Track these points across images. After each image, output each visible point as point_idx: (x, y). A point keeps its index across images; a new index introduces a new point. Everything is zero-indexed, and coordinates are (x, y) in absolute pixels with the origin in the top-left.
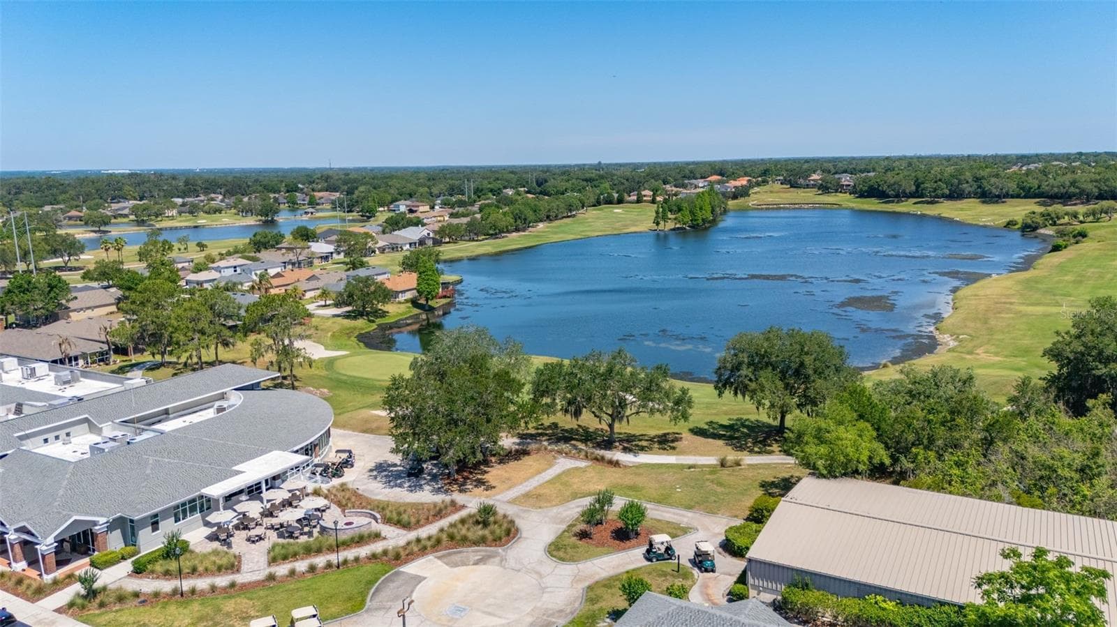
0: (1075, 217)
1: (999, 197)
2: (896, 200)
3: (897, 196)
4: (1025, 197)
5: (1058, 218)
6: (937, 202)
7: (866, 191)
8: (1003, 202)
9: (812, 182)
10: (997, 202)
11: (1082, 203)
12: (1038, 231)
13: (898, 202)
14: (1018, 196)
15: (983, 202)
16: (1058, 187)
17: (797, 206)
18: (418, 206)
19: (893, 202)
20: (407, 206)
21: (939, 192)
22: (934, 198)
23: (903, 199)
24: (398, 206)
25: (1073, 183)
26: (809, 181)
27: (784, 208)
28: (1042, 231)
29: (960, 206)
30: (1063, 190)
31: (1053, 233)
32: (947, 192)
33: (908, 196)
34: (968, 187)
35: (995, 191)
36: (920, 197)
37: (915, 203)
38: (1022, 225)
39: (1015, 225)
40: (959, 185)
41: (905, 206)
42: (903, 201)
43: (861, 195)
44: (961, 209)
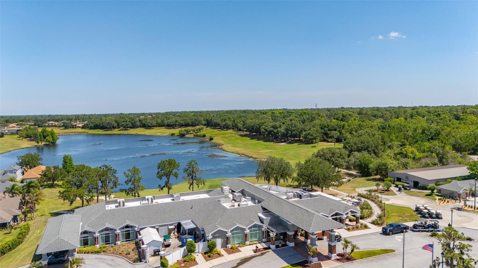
0: (194, 131)
1: (150, 127)
2: (110, 129)
3: (110, 128)
4: (159, 126)
5: (190, 131)
6: (128, 130)
7: (94, 127)
8: (153, 128)
9: (50, 125)
10: (150, 129)
12: (185, 136)
13: (111, 130)
14: (156, 126)
15: (146, 129)
16: (172, 122)
17: (68, 134)
19: (109, 130)
21: (129, 126)
22: (126, 128)
23: (112, 129)
25: (176, 121)
26: (48, 124)
27: (62, 135)
28: (187, 136)
29: (139, 130)
30: (173, 123)
31: (192, 136)
32: (131, 126)
33: (114, 128)
34: (138, 124)
35: (150, 125)
36: (119, 128)
37: (119, 130)
38: (179, 134)
39: (175, 135)
40: (134, 123)
41: (116, 131)
42: (113, 130)
43: (91, 128)
44: (141, 132)
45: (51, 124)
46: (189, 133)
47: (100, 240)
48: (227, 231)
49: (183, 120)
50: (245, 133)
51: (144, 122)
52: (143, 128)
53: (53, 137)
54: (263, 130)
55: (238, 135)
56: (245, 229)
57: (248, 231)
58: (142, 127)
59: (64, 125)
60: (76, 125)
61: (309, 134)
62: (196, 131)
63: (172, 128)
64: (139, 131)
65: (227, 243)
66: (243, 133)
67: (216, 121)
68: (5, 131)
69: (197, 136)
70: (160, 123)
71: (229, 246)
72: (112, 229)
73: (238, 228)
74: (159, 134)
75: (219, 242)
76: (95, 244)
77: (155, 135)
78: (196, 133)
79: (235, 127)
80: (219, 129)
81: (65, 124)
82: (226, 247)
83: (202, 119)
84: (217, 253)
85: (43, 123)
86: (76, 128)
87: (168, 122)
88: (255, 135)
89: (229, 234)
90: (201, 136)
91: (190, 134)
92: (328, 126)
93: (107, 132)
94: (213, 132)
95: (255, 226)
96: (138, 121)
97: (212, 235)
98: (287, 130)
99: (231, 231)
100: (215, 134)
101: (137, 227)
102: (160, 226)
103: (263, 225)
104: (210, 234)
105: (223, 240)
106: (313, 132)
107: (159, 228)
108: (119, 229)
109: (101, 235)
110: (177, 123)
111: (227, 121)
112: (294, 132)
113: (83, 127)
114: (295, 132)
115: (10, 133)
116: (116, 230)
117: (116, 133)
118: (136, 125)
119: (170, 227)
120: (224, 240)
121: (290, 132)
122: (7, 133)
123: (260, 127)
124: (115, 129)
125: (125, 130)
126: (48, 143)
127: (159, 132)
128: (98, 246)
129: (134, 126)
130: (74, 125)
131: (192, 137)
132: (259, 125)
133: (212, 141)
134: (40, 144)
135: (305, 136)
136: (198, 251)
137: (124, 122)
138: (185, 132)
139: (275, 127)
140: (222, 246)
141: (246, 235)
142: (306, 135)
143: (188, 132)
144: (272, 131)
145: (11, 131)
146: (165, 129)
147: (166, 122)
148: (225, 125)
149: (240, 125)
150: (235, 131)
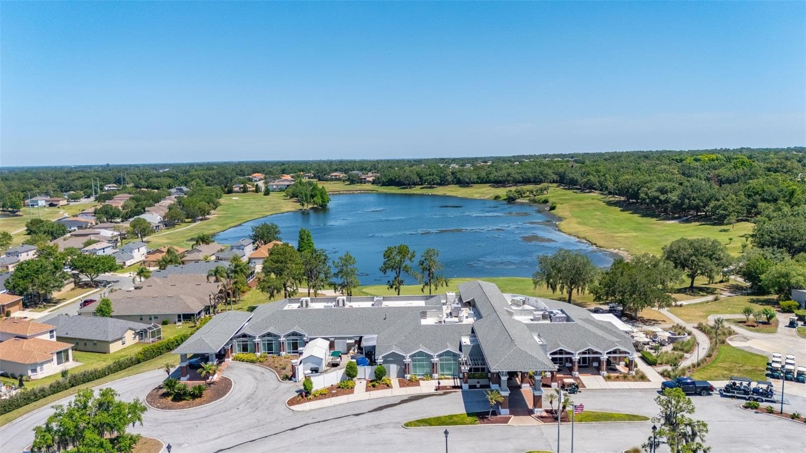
0: (532, 192)
1: (468, 183)
2: (409, 187)
3: (409, 184)
4: (481, 183)
5: (524, 193)
6: (434, 187)
7: (386, 182)
8: (472, 186)
9: (334, 177)
10: (467, 186)
11: (514, 186)
12: (516, 201)
13: (410, 188)
14: (477, 183)
15: (461, 187)
16: (502, 177)
17: (350, 192)
18: (59, 201)
19: (407, 188)
20: (47, 201)
21: (435, 182)
22: (432, 185)
23: (412, 186)
24: (36, 201)
25: (509, 175)
26: (331, 176)
27: (343, 194)
28: (519, 200)
29: (449, 189)
30: (504, 179)
31: (527, 201)
32: (439, 181)
33: (415, 184)
34: (450, 178)
35: (467, 180)
36: (422, 184)
37: (421, 188)
38: (506, 198)
39: (499, 198)
40: (445, 177)
41: (417, 190)
42: (413, 188)
43: (384, 184)
44: (453, 191)
45: (336, 176)
46: (523, 195)
47: (261, 347)
48: (404, 355)
49: (520, 173)
50: (616, 199)
51: (458, 176)
52: (457, 186)
53: (322, 198)
54: (642, 195)
55: (604, 202)
56: (432, 356)
57: (435, 360)
58: (455, 184)
59: (349, 178)
60: (366, 179)
61: (720, 206)
62: (535, 193)
63: (502, 186)
64: (450, 191)
65: (405, 372)
66: (613, 199)
67: (573, 176)
68: (273, 185)
69: (535, 201)
70: (484, 178)
71: (408, 376)
72: (275, 336)
73: (421, 354)
74: (476, 196)
75: (393, 369)
76: (255, 352)
77: (470, 197)
78: (535, 196)
79: (603, 188)
80: (577, 189)
81: (351, 177)
82: (404, 378)
83: (550, 171)
84: (386, 384)
85: (324, 175)
86: (365, 183)
87: (495, 176)
88: (633, 203)
89: (408, 360)
90: (541, 201)
91: (525, 197)
92: (764, 191)
93: (404, 190)
94: (564, 195)
95: (448, 353)
96: (450, 174)
97: (383, 357)
98: (683, 196)
99: (412, 357)
100: (565, 199)
101: (306, 336)
102: (336, 338)
103: (461, 353)
104: (380, 357)
105: (399, 367)
106: (730, 204)
107: (336, 341)
108: (284, 336)
109: (263, 341)
110: (509, 178)
111: (591, 177)
112: (693, 201)
113: (373, 183)
114: (695, 202)
115: (279, 189)
116: (280, 337)
117: (415, 192)
118: (447, 180)
119: (349, 341)
120: (401, 367)
121: (687, 201)
122: (275, 189)
123: (639, 189)
124: (417, 186)
125: (430, 188)
126: (315, 206)
127: (477, 193)
128: (258, 354)
129: (443, 183)
130: (362, 179)
131: (527, 203)
132: (638, 185)
133: (553, 211)
134: (305, 207)
135: (713, 209)
136: (364, 377)
137: (430, 175)
138: (516, 195)
139: (663, 191)
140: (398, 374)
141: (433, 365)
142: (717, 207)
143: (521, 194)
144: (657, 198)
145: (279, 187)
146: (490, 188)
147: (492, 177)
148: (586, 183)
149: (610, 185)
150: (602, 194)
